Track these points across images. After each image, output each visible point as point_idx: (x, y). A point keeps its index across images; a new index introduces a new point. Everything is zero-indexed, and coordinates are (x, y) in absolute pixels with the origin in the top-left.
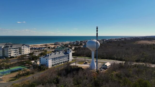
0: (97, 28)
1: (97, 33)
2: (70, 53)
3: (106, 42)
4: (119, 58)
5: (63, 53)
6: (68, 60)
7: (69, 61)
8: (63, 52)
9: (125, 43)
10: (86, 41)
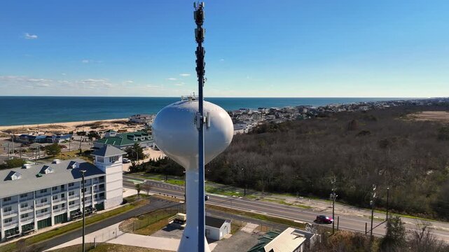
0: (199, 17)
1: (200, 54)
2: (108, 170)
3: (308, 114)
4: (351, 188)
5: (70, 167)
6: (94, 203)
7: (101, 207)
8: (72, 163)
9: (374, 119)
10: (245, 111)
